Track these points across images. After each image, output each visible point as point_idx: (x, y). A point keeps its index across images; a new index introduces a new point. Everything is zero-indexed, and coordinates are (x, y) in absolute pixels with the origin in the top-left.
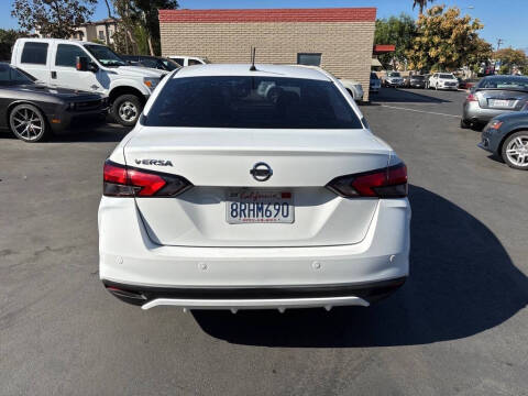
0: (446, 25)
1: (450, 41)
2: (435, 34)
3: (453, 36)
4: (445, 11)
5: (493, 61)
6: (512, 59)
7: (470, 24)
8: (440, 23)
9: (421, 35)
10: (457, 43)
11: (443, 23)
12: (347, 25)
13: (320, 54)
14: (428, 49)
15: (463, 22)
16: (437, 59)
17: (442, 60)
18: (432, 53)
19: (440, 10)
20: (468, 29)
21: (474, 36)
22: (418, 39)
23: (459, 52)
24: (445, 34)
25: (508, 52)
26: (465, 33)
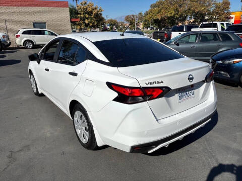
0: (89, 10)
1: (92, 17)
2: (86, 13)
3: (93, 15)
4: (88, 3)
5: (106, 24)
6: (113, 23)
7: (98, 9)
8: (87, 9)
9: (80, 14)
10: (95, 17)
11: (88, 9)
12: (56, 9)
13: (45, 23)
14: (84, 20)
15: (96, 9)
16: (89, 24)
17: (91, 24)
18: (87, 22)
19: (86, 3)
20: (98, 11)
21: (101, 14)
22: (79, 15)
23: (96, 21)
24: (90, 13)
25: (111, 20)
26: (97, 13)
